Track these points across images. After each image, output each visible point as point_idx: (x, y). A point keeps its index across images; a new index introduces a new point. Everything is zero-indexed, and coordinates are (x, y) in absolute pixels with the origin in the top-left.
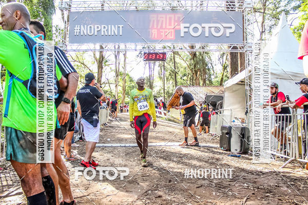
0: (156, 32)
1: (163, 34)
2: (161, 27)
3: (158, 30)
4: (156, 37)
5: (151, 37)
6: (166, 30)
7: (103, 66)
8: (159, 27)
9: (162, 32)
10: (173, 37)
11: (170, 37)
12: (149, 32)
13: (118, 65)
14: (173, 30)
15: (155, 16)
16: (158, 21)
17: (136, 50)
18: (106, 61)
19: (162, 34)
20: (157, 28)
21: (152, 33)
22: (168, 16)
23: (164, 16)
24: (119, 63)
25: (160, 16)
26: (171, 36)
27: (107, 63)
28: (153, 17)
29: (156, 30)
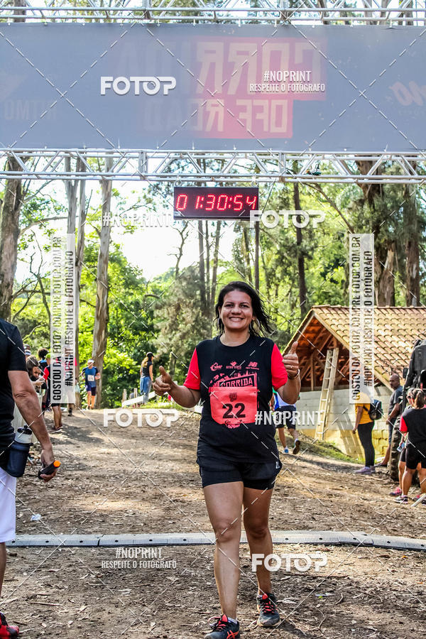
0: (221, 111)
1: (246, 116)
2: (242, 91)
3: (230, 101)
4: (220, 128)
5: (199, 127)
6: (257, 102)
7: (22, 227)
8: (232, 91)
9: (243, 109)
10: (283, 129)
11: (274, 129)
12: (195, 106)
13: (77, 221)
14: (284, 103)
15: (218, 46)
16: (228, 68)
17: (144, 178)
18: (35, 207)
19: (242, 116)
20: (224, 95)
21: (206, 114)
22: (268, 48)
23: (252, 48)
24: (83, 215)
25: (235, 47)
26: (278, 124)
27: (36, 215)
28: (210, 50)
29: (222, 102)
